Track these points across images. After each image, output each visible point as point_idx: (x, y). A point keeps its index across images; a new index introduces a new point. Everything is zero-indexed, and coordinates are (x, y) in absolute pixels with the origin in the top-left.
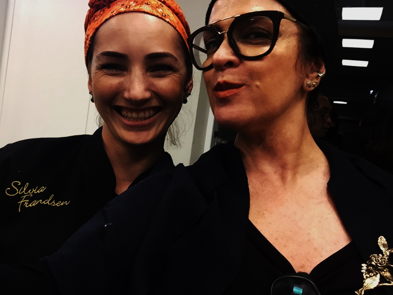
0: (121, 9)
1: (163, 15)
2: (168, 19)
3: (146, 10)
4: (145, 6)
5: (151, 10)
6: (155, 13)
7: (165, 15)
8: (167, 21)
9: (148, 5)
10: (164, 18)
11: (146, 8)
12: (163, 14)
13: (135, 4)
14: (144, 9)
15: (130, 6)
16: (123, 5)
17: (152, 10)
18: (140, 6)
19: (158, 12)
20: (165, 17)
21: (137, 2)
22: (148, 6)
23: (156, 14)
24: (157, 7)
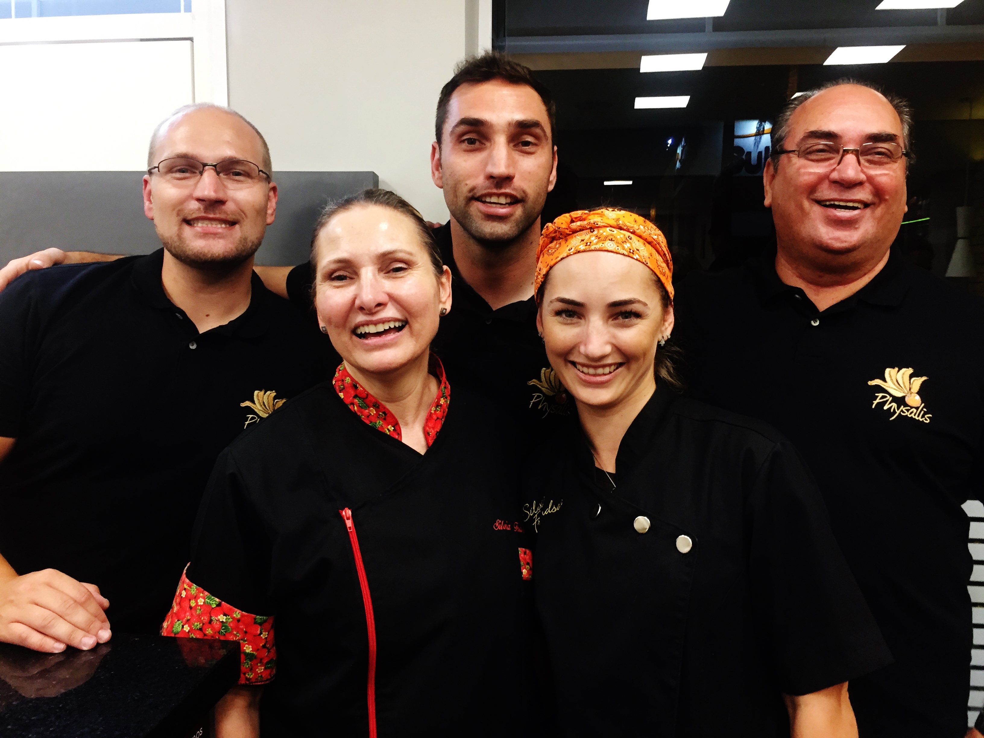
0: (580, 247)
1: (630, 252)
2: (637, 255)
3: (610, 249)
4: (609, 243)
5: (615, 248)
6: (620, 250)
7: (633, 251)
8: (636, 258)
10: (631, 255)
11: (610, 246)
12: (630, 249)
13: (596, 240)
14: (607, 247)
15: (590, 243)
16: (583, 240)
17: (617, 247)
18: (603, 243)
19: (624, 249)
20: (633, 254)
21: (599, 238)
22: (613, 243)
23: (622, 251)
24: (623, 242)
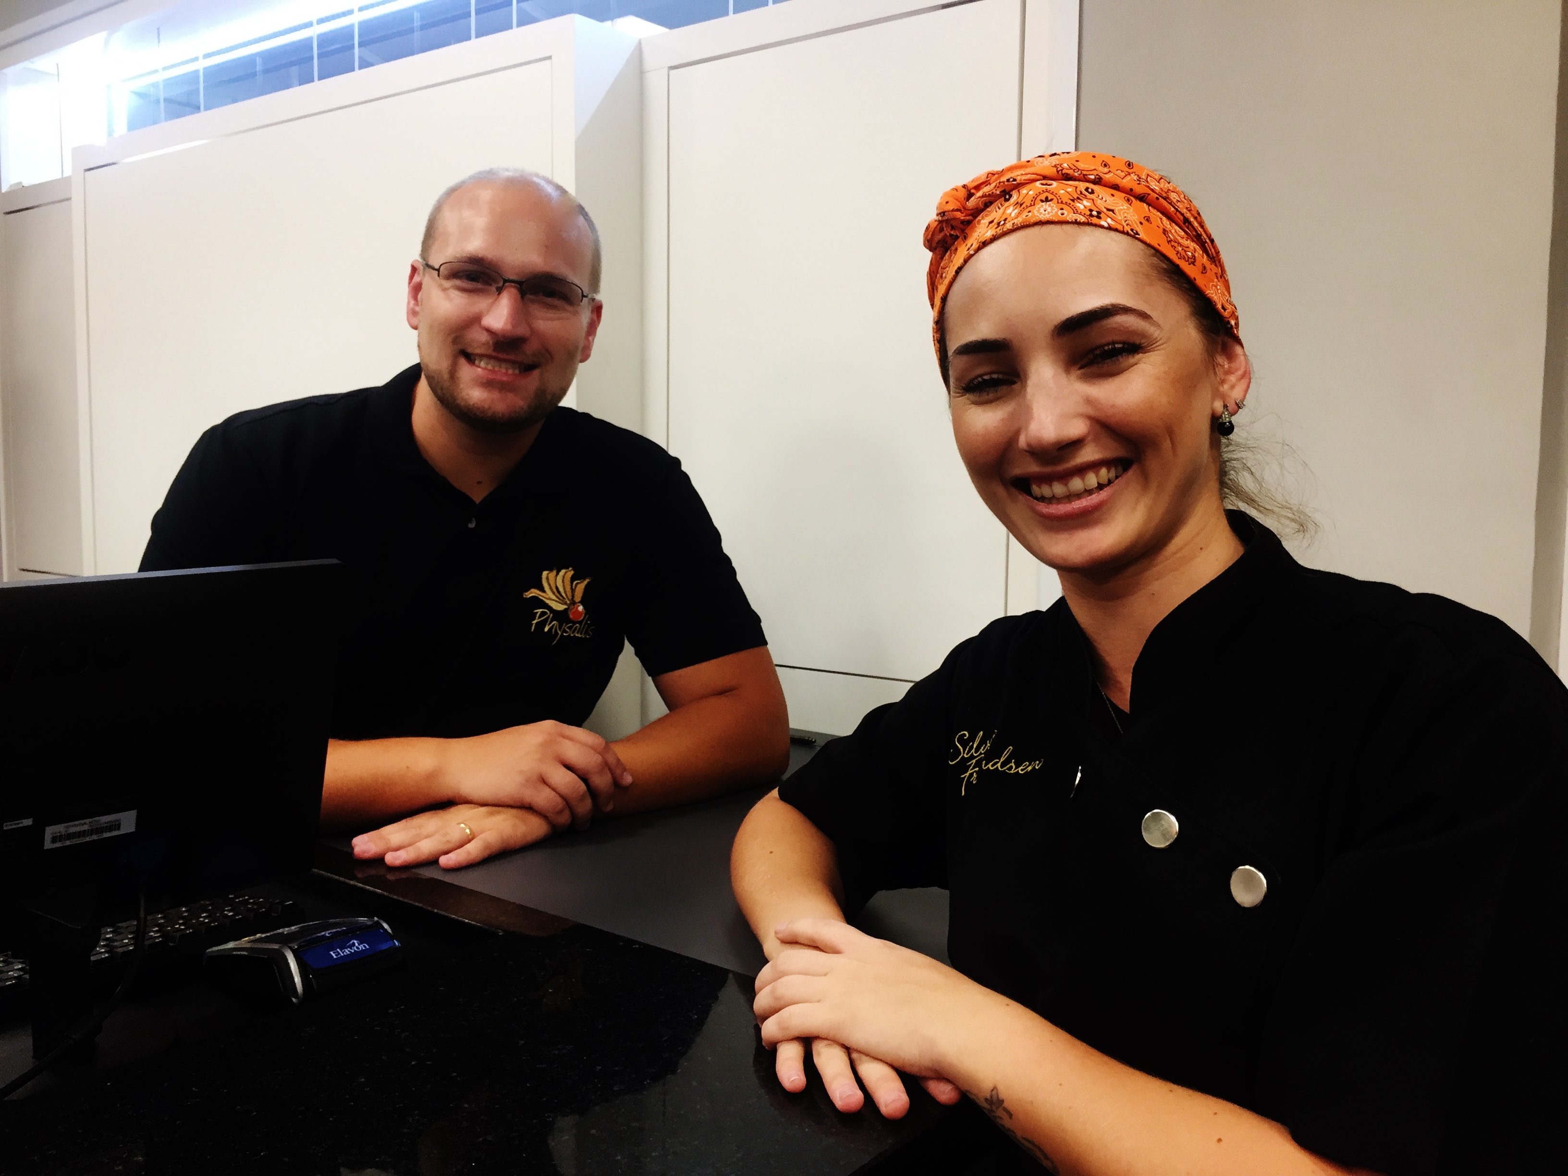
0: (986, 235)
2: (1109, 220)
4: (1042, 206)
9: (1048, 203)
13: (1016, 211)
21: (1021, 205)
